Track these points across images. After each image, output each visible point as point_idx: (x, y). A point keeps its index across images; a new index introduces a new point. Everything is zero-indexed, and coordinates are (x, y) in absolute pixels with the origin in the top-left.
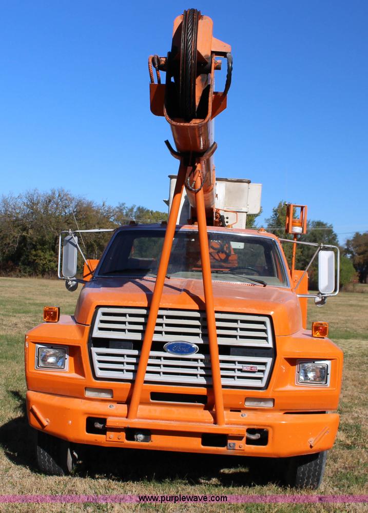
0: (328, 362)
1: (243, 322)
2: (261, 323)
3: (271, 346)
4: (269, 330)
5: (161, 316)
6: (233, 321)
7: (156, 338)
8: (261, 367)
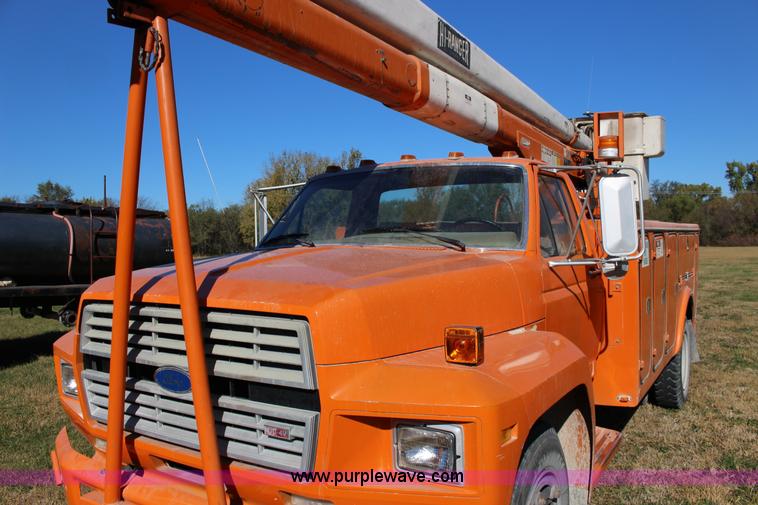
0: (456, 430)
1: (264, 330)
2: (293, 334)
3: (310, 386)
4: (305, 351)
5: (148, 319)
6: (248, 329)
7: (143, 357)
8: (295, 431)
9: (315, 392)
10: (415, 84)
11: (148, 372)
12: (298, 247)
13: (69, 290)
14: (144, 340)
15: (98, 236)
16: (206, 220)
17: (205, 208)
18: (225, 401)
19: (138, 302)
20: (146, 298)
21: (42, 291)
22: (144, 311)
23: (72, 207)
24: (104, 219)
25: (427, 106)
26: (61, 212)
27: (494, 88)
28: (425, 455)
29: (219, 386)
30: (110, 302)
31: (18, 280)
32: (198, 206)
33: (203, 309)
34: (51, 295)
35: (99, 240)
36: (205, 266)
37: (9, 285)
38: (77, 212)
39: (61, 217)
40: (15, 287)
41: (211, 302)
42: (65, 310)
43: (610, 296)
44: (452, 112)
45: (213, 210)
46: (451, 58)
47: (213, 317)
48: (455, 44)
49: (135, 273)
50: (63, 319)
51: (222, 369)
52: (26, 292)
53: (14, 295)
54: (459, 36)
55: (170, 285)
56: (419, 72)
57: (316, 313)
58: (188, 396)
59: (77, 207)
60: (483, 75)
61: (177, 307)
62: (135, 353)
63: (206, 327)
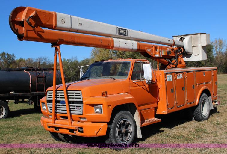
0: (102, 106)
1: (76, 93)
2: (79, 93)
3: (82, 101)
4: (81, 96)
5: (58, 93)
6: (74, 93)
7: (58, 99)
8: (80, 108)
9: (82, 102)
10: (110, 44)
11: (59, 102)
12: (87, 80)
13: (31, 94)
14: (58, 97)
15: (38, 77)
16: (74, 66)
17: (73, 61)
18: (71, 105)
19: (56, 90)
20: (58, 90)
21: (23, 94)
22: (58, 92)
23: (29, 69)
24: (39, 72)
25: (114, 48)
26: (27, 70)
27: (137, 39)
28: (98, 110)
29: (70, 102)
30: (52, 91)
31: (15, 92)
32: (70, 60)
33: (67, 91)
34: (26, 96)
35: (38, 78)
36: (67, 84)
37: (13, 93)
38: (31, 70)
39: (27, 72)
40: (15, 93)
41: (68, 89)
42: (30, 100)
43: (160, 88)
44: (121, 48)
45: (77, 61)
46: (121, 35)
47: (68, 92)
48: (122, 32)
49: (56, 86)
50: (29, 103)
51: (70, 100)
52: (19, 95)
53: (15, 96)
54: (123, 29)
55: (62, 87)
56: (111, 42)
57: (83, 90)
58: (65, 105)
59: (31, 68)
60: (132, 36)
61: (63, 91)
62: (56, 99)
63: (68, 93)
